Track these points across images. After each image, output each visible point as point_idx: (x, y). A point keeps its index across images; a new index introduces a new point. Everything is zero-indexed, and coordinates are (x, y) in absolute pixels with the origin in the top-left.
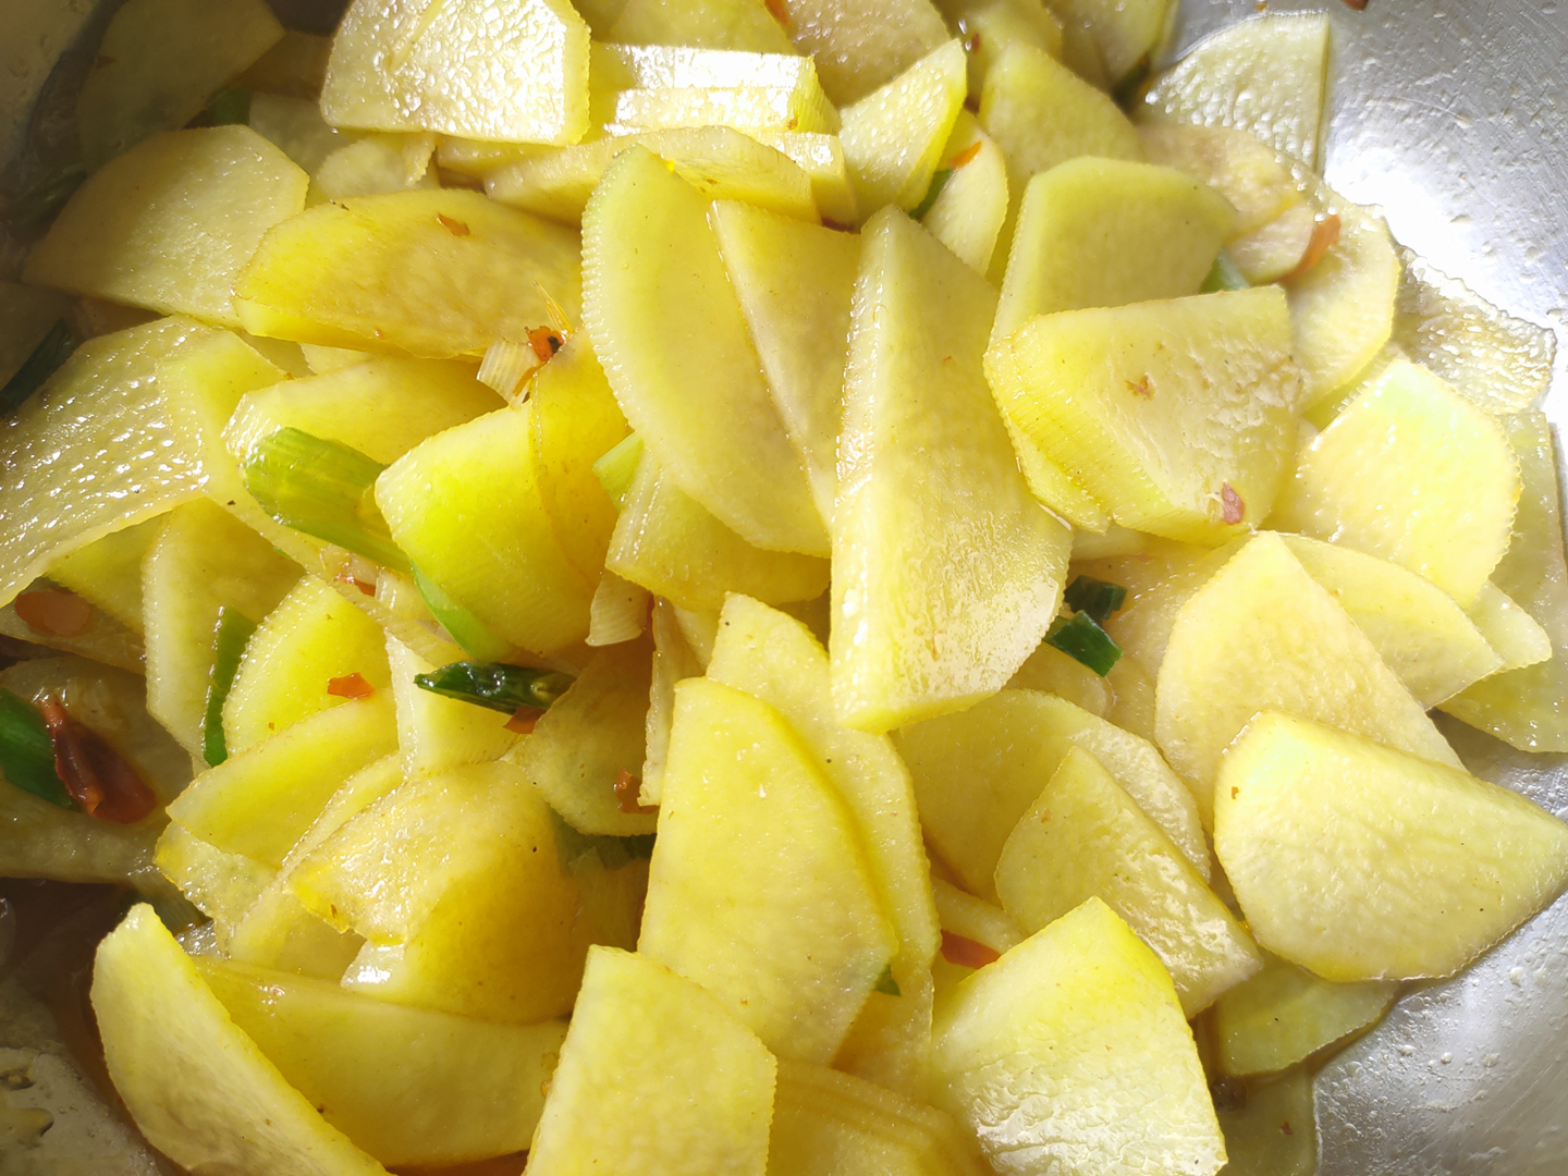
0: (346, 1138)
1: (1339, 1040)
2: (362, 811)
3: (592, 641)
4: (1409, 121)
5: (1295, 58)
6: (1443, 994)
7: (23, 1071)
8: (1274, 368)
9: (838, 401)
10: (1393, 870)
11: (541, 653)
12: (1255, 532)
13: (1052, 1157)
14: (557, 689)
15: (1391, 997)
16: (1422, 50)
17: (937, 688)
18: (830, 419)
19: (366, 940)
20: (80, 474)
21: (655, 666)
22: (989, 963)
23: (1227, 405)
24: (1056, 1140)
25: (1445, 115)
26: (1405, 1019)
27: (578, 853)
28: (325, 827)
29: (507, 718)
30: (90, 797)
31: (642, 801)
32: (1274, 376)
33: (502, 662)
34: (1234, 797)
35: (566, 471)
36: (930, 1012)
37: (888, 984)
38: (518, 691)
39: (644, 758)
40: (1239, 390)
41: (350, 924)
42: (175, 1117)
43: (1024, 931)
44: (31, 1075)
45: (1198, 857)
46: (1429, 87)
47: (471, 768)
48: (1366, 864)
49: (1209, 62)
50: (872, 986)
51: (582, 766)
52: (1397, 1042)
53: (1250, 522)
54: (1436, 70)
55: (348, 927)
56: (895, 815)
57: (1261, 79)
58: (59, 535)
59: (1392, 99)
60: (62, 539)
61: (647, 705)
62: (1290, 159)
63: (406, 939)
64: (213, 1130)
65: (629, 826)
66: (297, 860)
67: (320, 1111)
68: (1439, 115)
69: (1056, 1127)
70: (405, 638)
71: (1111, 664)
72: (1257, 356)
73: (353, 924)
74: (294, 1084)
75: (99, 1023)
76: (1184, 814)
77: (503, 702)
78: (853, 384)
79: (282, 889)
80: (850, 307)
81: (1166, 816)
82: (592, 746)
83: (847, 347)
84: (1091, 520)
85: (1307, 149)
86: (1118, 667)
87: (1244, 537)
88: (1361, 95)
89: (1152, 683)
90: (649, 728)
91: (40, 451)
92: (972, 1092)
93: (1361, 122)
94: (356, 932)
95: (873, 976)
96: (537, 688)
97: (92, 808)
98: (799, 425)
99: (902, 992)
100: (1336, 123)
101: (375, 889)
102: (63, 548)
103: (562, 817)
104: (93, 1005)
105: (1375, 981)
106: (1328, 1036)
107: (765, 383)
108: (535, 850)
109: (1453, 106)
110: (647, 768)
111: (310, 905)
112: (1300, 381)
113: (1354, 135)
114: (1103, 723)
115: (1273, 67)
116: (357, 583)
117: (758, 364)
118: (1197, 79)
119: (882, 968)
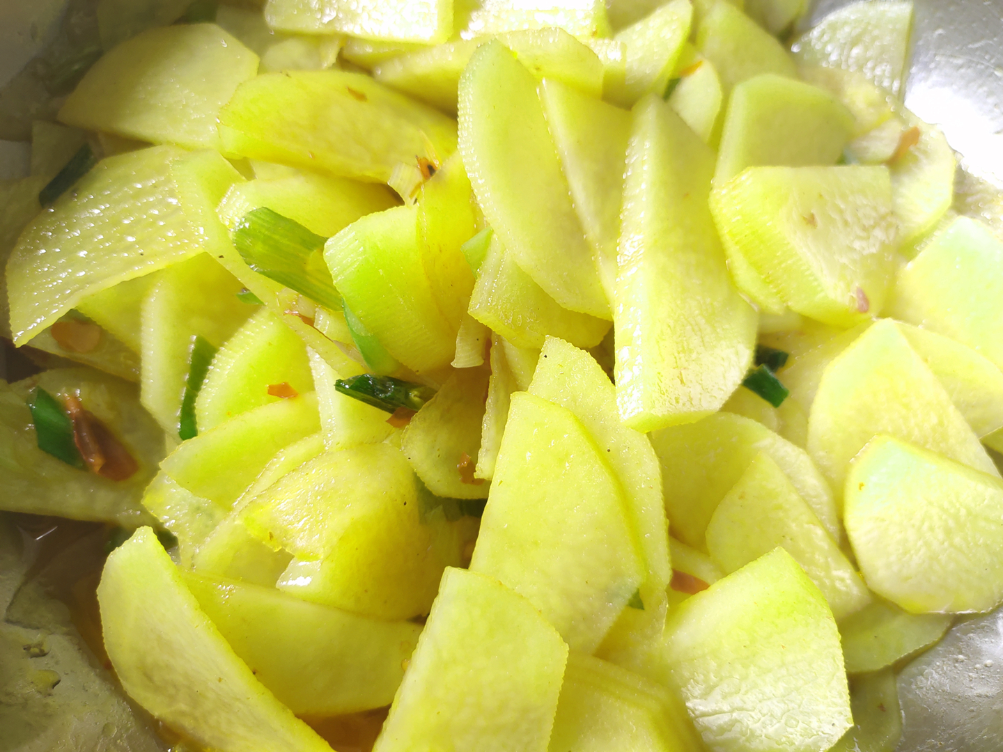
0: (270, 692)
1: (916, 651)
2: (293, 471)
3: (455, 364)
4: (963, 71)
5: (890, 27)
6: (983, 624)
7: (39, 645)
8: (883, 218)
9: (618, 216)
10: (957, 540)
11: (418, 371)
12: (875, 319)
13: (737, 721)
14: (425, 397)
15: (949, 625)
16: (974, 25)
17: (684, 404)
18: (612, 228)
19: (293, 557)
20: (101, 242)
21: (491, 386)
22: (702, 590)
23: (859, 238)
24: (741, 709)
25: (987, 67)
26: (959, 639)
27: (431, 508)
28: (265, 481)
29: (388, 415)
30: (96, 461)
31: (476, 475)
32: (883, 224)
33: (391, 376)
34: (860, 489)
35: (441, 251)
36: (664, 621)
37: (637, 602)
38: (401, 396)
39: (479, 446)
40: (864, 229)
41: (282, 545)
42: (147, 676)
43: (724, 573)
44: (46, 649)
45: (834, 528)
46: (977, 49)
47: (365, 447)
48: (941, 536)
49: (834, 27)
50: (627, 602)
51: (438, 450)
52: (953, 654)
53: (872, 314)
54: (982, 37)
55: (281, 548)
56: (652, 488)
57: (867, 40)
58: (88, 281)
59: (952, 56)
60: (90, 282)
61: (484, 411)
62: (885, 92)
63: (322, 557)
64: (175, 686)
65: (467, 493)
66: (246, 502)
67: (254, 673)
68: (983, 67)
69: (743, 701)
70: (326, 357)
71: (782, 400)
72: (875, 209)
73: (286, 546)
74: (239, 654)
75: (101, 611)
76: (825, 498)
77: (390, 403)
78: (628, 206)
79: (234, 521)
80: (625, 157)
81: (814, 500)
82: (444, 438)
83: (624, 181)
84: (774, 306)
85: (896, 85)
86: (786, 403)
87: (869, 323)
88: (932, 53)
89: (807, 415)
90: (485, 427)
91: (71, 227)
92: (687, 674)
93: (930, 71)
94: (287, 550)
95: (629, 596)
96: (414, 395)
97: (97, 468)
98: (593, 230)
99: (646, 607)
100: (914, 70)
101: (302, 522)
102: (90, 289)
103: (423, 483)
104: (98, 598)
105: (939, 614)
106: (910, 649)
107: (571, 201)
108: (405, 504)
109: (993, 61)
110: (481, 453)
111: (254, 533)
112: (897, 227)
113: (926, 79)
114: (779, 438)
115: (876, 32)
116: (300, 316)
117: (567, 188)
118: (826, 38)
119: (634, 591)
